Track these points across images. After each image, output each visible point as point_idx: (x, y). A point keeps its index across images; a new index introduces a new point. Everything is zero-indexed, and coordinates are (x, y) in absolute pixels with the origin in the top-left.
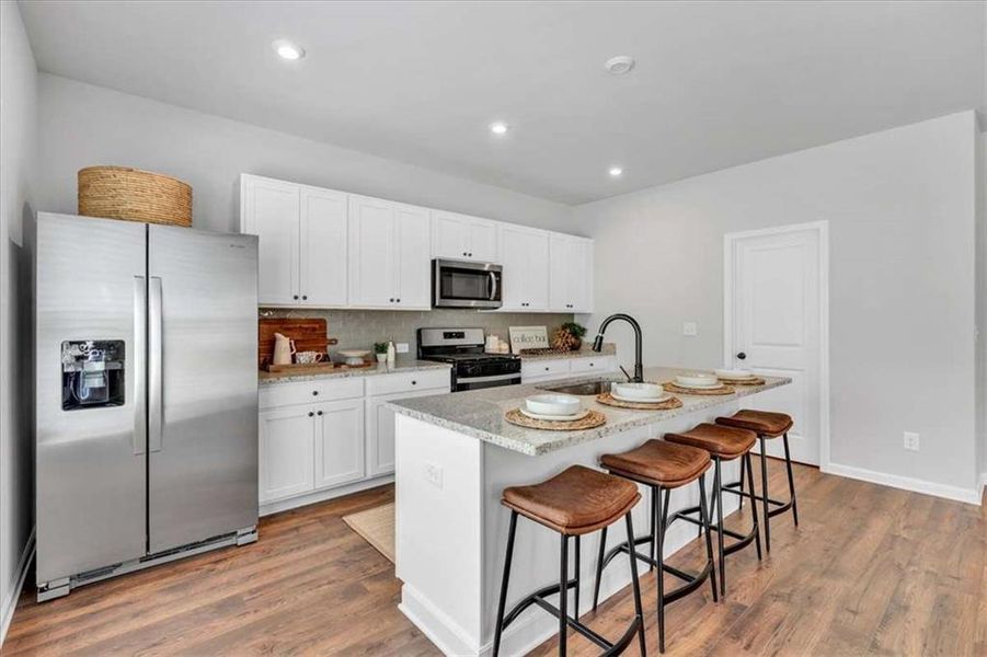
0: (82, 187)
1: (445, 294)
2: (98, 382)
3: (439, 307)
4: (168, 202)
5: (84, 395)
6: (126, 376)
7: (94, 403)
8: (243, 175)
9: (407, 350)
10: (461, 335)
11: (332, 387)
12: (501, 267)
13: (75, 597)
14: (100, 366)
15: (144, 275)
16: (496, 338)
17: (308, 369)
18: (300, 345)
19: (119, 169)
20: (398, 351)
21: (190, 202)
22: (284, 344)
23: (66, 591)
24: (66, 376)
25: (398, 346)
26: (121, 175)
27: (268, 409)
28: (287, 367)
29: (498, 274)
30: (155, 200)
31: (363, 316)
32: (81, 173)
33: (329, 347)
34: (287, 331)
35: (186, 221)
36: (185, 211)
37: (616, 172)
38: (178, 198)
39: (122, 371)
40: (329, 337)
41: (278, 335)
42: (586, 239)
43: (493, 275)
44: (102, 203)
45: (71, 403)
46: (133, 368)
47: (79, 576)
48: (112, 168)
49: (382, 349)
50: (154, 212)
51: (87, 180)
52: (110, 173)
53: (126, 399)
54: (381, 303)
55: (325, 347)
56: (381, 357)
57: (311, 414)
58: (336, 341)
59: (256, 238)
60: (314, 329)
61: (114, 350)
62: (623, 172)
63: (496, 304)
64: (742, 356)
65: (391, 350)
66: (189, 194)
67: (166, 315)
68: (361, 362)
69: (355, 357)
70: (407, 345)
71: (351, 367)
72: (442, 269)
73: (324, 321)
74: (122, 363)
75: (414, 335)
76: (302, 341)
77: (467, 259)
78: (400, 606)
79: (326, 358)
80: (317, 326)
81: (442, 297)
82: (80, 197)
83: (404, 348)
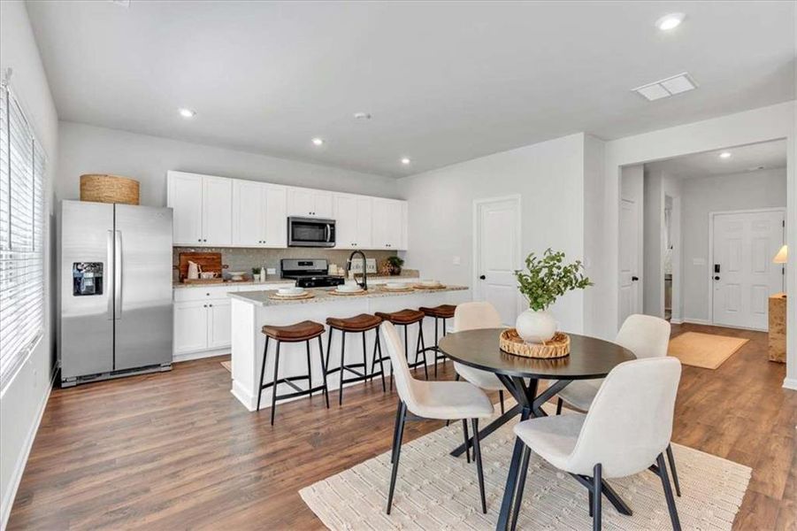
0: (82, 185)
1: (296, 238)
2: (90, 283)
3: (291, 246)
4: (125, 191)
5: (83, 290)
6: (104, 281)
7: (88, 293)
8: (169, 172)
9: (274, 273)
10: (310, 264)
11: (219, 291)
12: (334, 221)
13: (79, 387)
14: (91, 275)
15: (112, 229)
16: (335, 266)
17: (208, 281)
18: (203, 268)
19: (101, 175)
20: (269, 273)
21: (138, 190)
22: (193, 267)
23: (74, 384)
24: (75, 279)
25: (268, 270)
26: (102, 178)
27: (179, 302)
28: (194, 280)
29: (333, 226)
30: (118, 190)
31: (245, 251)
32: (82, 177)
33: (223, 270)
34: (195, 260)
35: (136, 202)
36: (135, 195)
37: (406, 161)
38: (131, 188)
39: (101, 278)
40: (223, 264)
41: (190, 262)
42: (403, 202)
43: (328, 226)
44: (92, 193)
45: (77, 292)
46: (107, 277)
47: (80, 378)
48: (97, 175)
49: (257, 271)
50: (118, 197)
51: (85, 181)
52: (96, 177)
53: (104, 292)
54: (253, 243)
55: (220, 270)
56: (256, 276)
57: (205, 306)
58: (228, 266)
59: (172, 209)
60: (213, 259)
61: (97, 267)
62: (411, 160)
63: (333, 244)
64: (483, 277)
65: (263, 272)
66: (138, 186)
67: (124, 249)
68: (241, 278)
69: (237, 275)
70: (274, 270)
71: (234, 281)
72: (293, 223)
73: (220, 254)
74: (102, 274)
75: (279, 264)
76: (206, 266)
77: (311, 216)
78: (232, 391)
79: (220, 276)
80: (215, 257)
81: (293, 240)
82: (81, 189)
83: (272, 271)
